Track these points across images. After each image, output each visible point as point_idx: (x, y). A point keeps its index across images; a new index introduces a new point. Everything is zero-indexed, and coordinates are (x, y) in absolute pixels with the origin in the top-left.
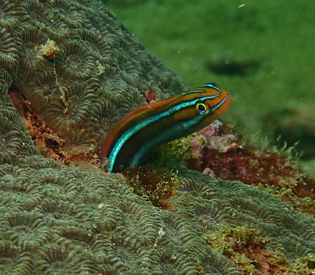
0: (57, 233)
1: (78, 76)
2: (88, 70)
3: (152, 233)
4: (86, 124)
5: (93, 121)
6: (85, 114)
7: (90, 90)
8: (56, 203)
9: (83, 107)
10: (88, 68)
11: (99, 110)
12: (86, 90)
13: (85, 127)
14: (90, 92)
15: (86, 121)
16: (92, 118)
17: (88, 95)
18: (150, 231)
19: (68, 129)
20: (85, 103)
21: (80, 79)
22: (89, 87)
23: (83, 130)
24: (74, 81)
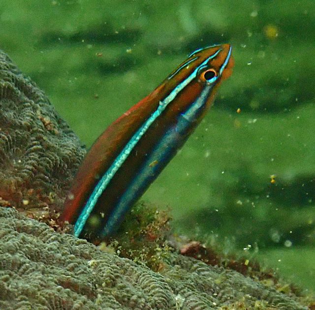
0: (52, 280)
1: (19, 124)
2: (28, 118)
3: (161, 294)
4: (34, 183)
5: (44, 179)
6: (32, 170)
7: (35, 142)
8: (39, 251)
9: (30, 162)
10: (28, 116)
11: (50, 166)
12: (30, 141)
13: (34, 187)
14: (35, 144)
15: (34, 180)
16: (42, 175)
17: (35, 147)
18: (160, 292)
19: (13, 188)
20: (32, 156)
21: (21, 127)
22: (34, 138)
23: (32, 190)
24: (15, 129)
